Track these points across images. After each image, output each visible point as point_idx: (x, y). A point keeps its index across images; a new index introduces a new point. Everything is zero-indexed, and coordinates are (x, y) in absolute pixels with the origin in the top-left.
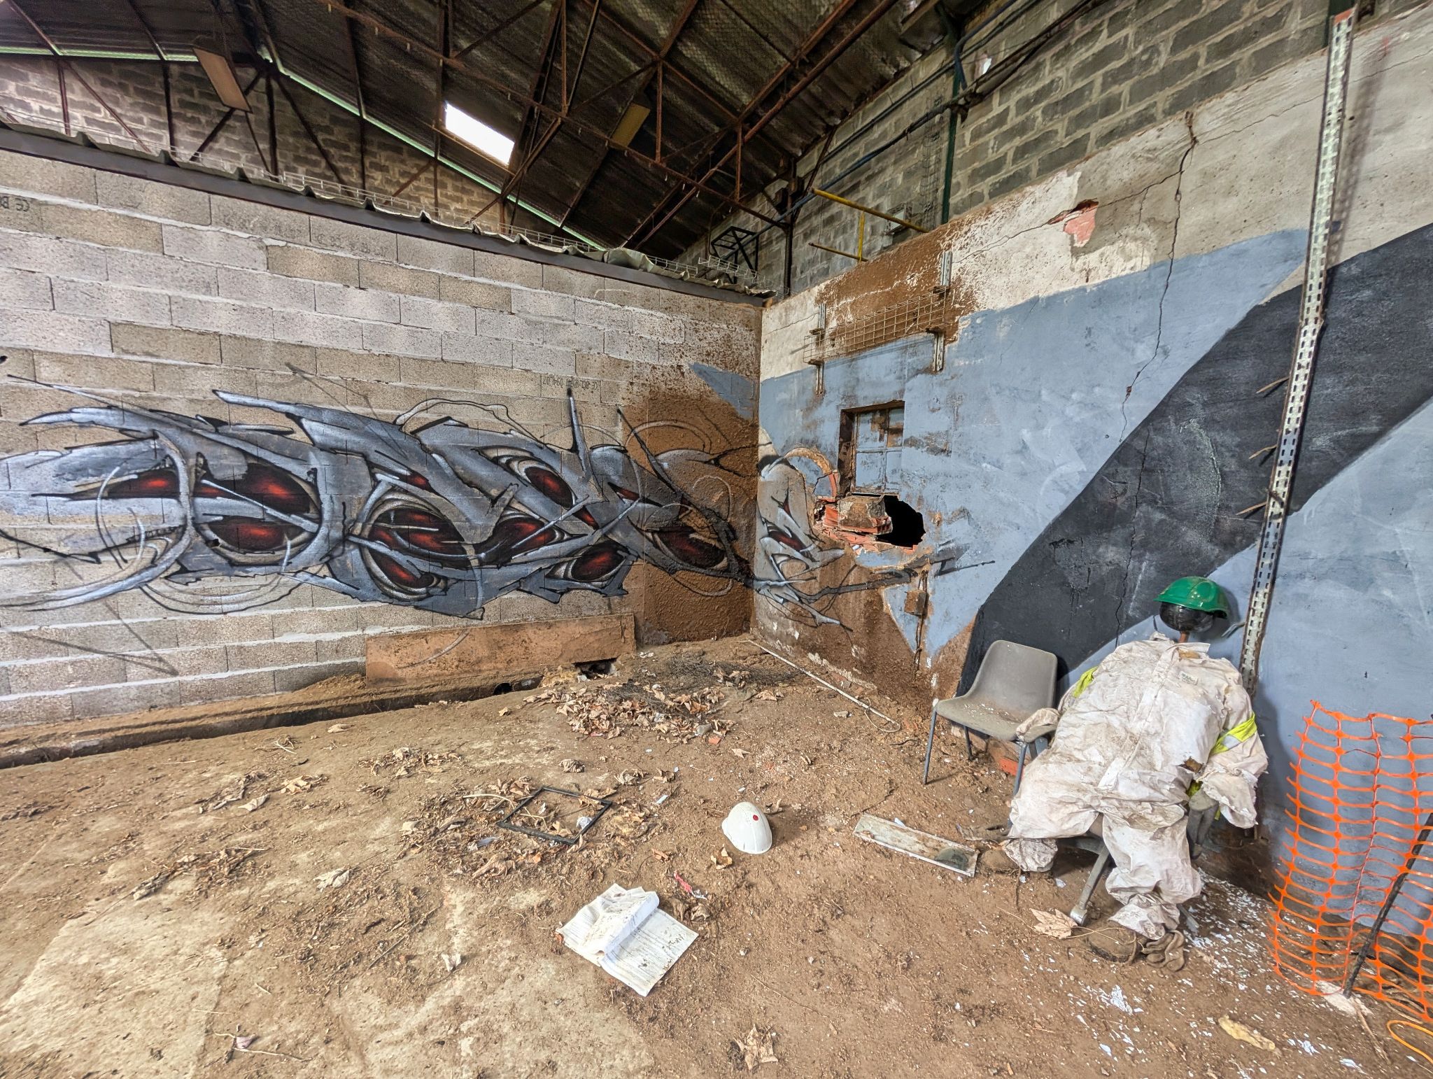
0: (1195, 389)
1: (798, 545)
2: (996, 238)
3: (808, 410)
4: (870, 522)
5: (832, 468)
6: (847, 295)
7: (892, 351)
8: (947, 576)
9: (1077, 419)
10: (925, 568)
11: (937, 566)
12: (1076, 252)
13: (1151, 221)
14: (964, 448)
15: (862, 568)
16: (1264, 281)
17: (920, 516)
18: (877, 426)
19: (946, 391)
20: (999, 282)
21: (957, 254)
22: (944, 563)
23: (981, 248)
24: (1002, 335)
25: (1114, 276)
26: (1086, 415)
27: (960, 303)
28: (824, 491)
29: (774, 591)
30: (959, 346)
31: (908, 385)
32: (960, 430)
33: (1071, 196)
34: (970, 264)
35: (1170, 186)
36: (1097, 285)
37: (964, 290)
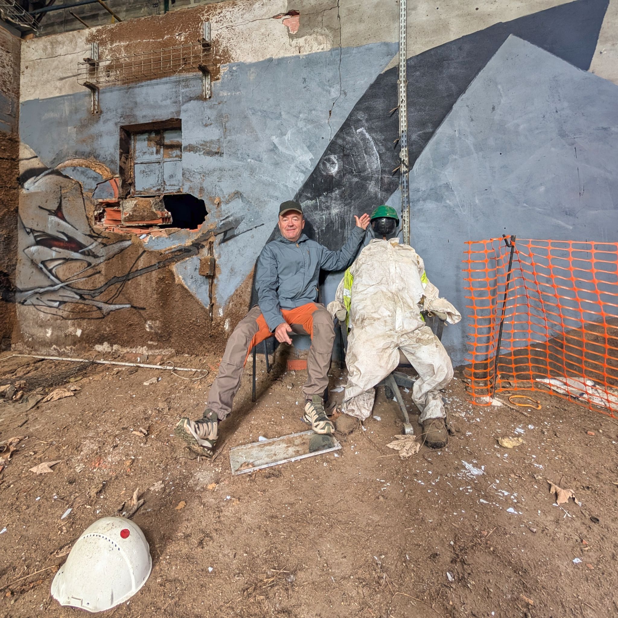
0: (361, 112)
1: (76, 246)
2: (240, 20)
3: (83, 126)
4: (155, 215)
5: (114, 173)
6: (121, 39)
7: (167, 83)
8: (230, 242)
9: (305, 129)
10: (210, 240)
11: (221, 237)
12: (291, 37)
13: (328, 27)
14: (233, 150)
15: (151, 252)
16: (381, 63)
17: (203, 201)
18: (153, 143)
19: (215, 113)
20: (247, 46)
21: (214, 25)
22: (225, 233)
23: (231, 24)
24: (251, 78)
25: (314, 52)
26: (309, 126)
27: (220, 56)
28: (105, 194)
29: (45, 298)
30: (222, 83)
31: (184, 107)
32: (229, 138)
33: (284, 6)
34: (225, 32)
35: (334, 12)
36: (306, 55)
37: (222, 48)
